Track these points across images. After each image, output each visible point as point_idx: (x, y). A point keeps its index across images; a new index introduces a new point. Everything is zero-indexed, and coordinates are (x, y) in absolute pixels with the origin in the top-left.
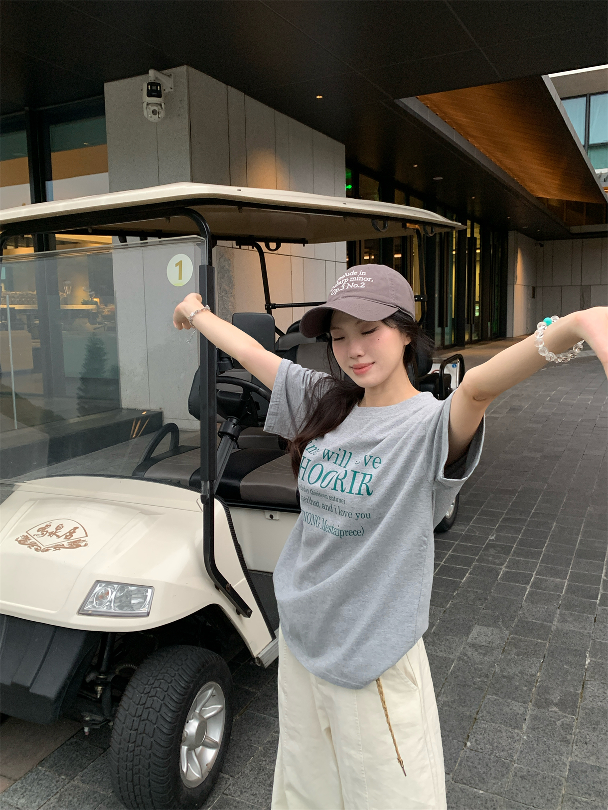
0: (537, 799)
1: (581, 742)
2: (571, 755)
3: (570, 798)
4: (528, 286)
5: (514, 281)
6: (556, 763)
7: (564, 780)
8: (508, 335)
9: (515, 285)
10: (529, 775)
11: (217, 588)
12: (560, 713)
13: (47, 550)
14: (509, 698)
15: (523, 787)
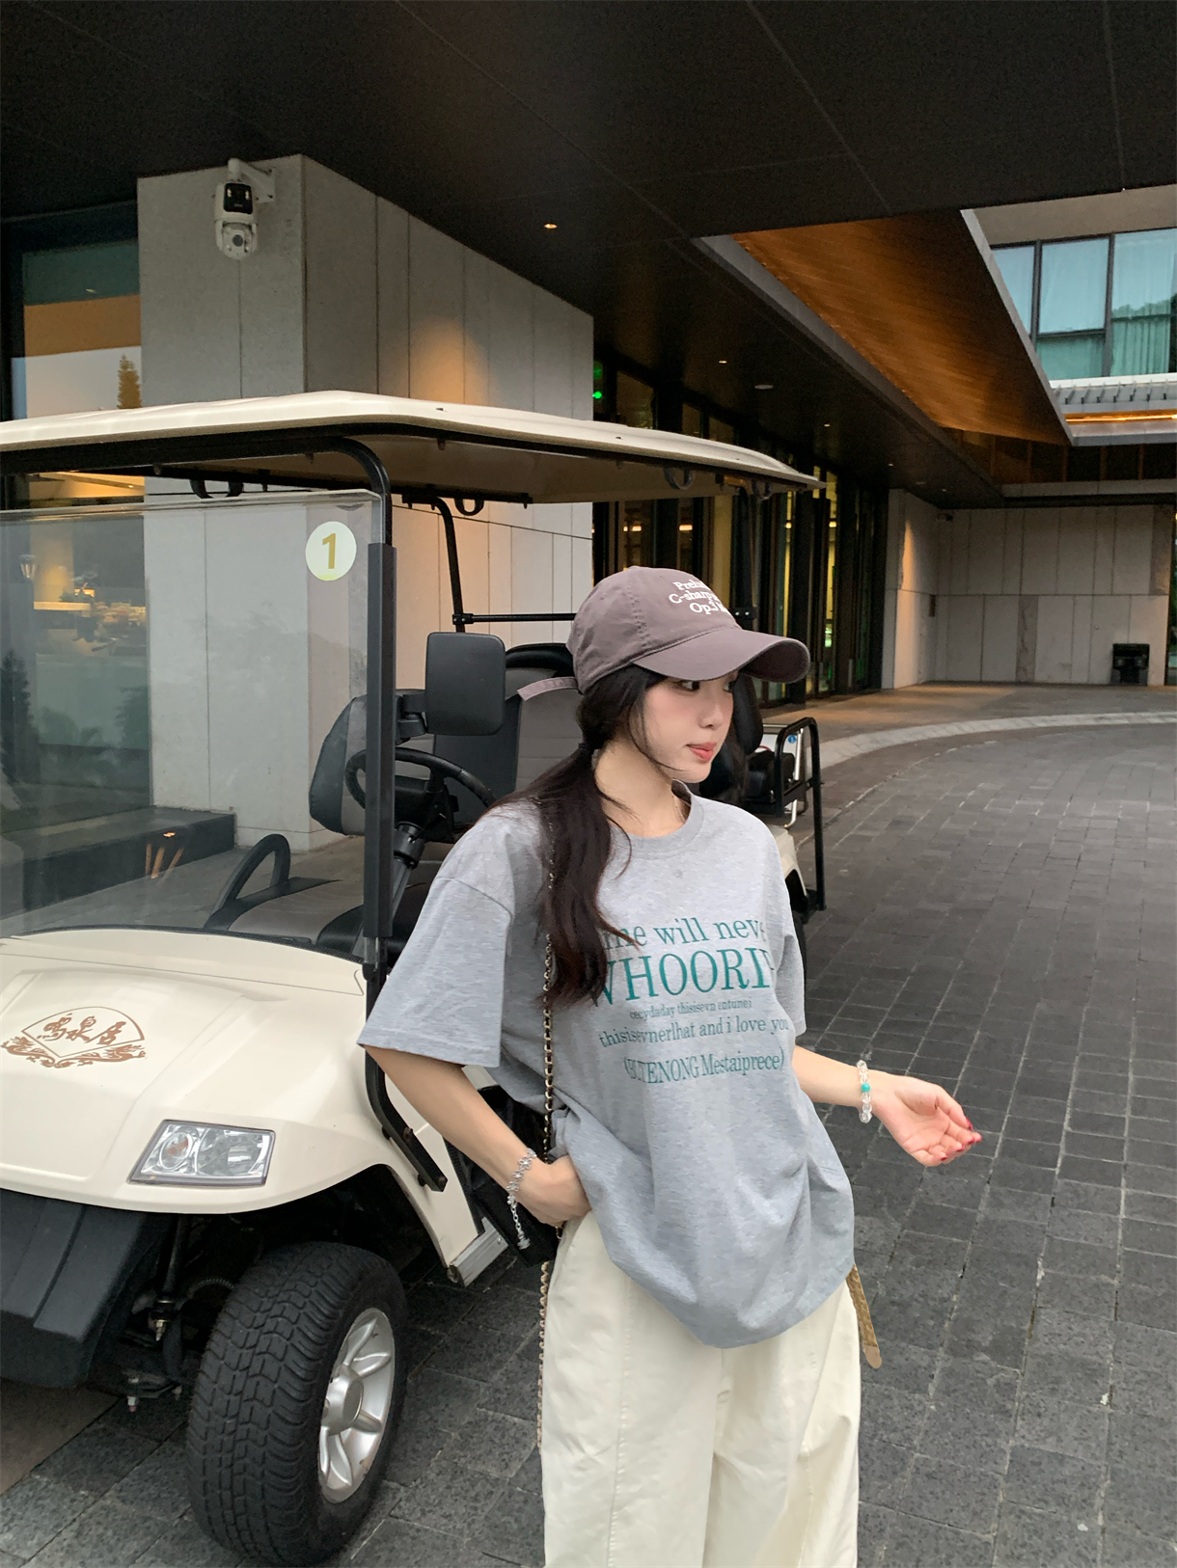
0: (955, 1512)
1: (1030, 1412)
2: (1013, 1435)
3: (1013, 1508)
4: (922, 593)
5: (897, 584)
6: (988, 1449)
7: (1001, 1479)
8: (885, 685)
9: (899, 591)
10: (941, 1472)
11: (386, 1135)
12: (993, 1364)
13: (67, 1064)
14: (903, 1339)
15: (931, 1493)
